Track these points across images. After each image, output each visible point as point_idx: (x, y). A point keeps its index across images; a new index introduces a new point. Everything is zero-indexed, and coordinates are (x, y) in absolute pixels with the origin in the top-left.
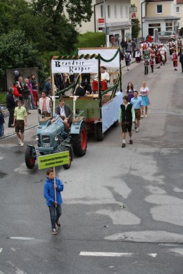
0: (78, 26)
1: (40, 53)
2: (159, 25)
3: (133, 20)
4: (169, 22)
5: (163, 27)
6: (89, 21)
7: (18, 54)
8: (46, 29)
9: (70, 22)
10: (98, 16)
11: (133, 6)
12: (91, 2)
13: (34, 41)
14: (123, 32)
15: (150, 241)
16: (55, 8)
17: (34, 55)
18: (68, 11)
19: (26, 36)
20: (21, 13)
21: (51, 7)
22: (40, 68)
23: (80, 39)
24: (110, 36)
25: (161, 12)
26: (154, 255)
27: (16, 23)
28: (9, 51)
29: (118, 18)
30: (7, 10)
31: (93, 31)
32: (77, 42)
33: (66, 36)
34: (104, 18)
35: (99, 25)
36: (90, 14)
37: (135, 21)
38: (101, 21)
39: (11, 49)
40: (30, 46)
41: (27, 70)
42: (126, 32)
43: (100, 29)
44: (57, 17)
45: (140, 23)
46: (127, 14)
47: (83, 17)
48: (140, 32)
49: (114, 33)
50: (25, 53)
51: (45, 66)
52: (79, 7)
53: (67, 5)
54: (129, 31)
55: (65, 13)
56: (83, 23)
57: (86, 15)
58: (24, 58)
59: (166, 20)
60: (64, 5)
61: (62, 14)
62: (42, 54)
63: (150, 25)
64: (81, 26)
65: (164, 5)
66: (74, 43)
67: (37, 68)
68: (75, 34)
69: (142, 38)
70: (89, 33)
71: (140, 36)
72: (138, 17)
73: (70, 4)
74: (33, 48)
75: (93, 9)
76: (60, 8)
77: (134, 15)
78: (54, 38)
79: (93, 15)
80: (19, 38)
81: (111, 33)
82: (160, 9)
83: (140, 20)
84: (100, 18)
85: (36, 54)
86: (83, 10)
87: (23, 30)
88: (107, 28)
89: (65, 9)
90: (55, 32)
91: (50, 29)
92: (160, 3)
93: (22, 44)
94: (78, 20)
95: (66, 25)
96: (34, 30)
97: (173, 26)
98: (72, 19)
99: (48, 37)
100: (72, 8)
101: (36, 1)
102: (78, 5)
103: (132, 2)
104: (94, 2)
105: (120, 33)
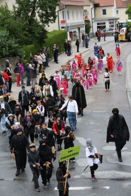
0: (47, 26)
1: (20, 46)
2: (105, 23)
3: (86, 21)
4: (111, 21)
5: (108, 25)
6: (55, 22)
7: (5, 47)
8: (24, 29)
9: (41, 24)
10: (61, 19)
11: (86, 11)
12: (55, 9)
13: (16, 38)
14: (79, 29)
15: (105, 178)
16: (30, 14)
17: (16, 48)
18: (39, 16)
19: (10, 35)
20: (5, 18)
21: (27, 14)
22: (21, 57)
23: (48, 35)
24: (70, 33)
25: (105, 14)
26: (108, 188)
29: (75, 19)
31: (58, 29)
32: (46, 37)
33: (39, 34)
34: (65, 20)
35: (61, 25)
36: (55, 17)
37: (87, 21)
38: (63, 22)
40: (13, 42)
41: (12, 59)
42: (81, 29)
43: (63, 28)
44: (32, 21)
45: (91, 23)
46: (81, 16)
47: (50, 20)
48: (91, 29)
49: (73, 31)
50: (10, 47)
51: (24, 56)
52: (47, 13)
53: (38, 11)
54: (83, 29)
55: (37, 18)
56: (50, 24)
57: (52, 18)
58: (9, 50)
59: (109, 20)
60: (36, 11)
61: (35, 18)
62: (22, 47)
63: (98, 24)
64: (49, 26)
65: (108, 9)
66: (44, 38)
67: (18, 57)
68: (45, 32)
69: (93, 33)
70: (55, 31)
71: (91, 32)
72: (90, 18)
73: (41, 11)
74: (15, 43)
75: (57, 14)
76: (33, 14)
77: (86, 17)
78: (30, 35)
79: (57, 18)
80: (5, 37)
81: (70, 31)
82: (104, 12)
83: (91, 20)
84: (62, 20)
85: (18, 47)
86: (49, 16)
87: (7, 30)
88: (68, 27)
89: (37, 14)
90: (30, 31)
91: (27, 29)
92: (104, 8)
93: (7, 40)
94: (47, 22)
95: (38, 26)
96: (15, 30)
97: (114, 24)
98: (42, 21)
99: (26, 35)
100: (42, 14)
101: (16, 10)
102: (46, 11)
103: (85, 8)
104: (57, 9)
105: (77, 30)
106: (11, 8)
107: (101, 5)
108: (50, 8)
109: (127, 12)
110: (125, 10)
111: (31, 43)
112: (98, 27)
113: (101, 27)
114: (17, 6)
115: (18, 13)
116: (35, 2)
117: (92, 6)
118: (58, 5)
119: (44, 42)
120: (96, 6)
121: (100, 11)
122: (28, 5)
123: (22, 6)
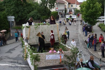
0: (51, 10)
3: (65, 9)
5: (73, 10)
7: (36, 16)
9: (49, 9)
10: (56, 7)
11: (65, 5)
12: (54, 4)
14: (63, 11)
16: (45, 5)
17: (40, 17)
18: (49, 6)
19: (38, 12)
20: (37, 6)
22: (41, 20)
23: (51, 13)
24: (59, 12)
27: (36, 8)
28: (33, 15)
29: (61, 8)
30: (33, 5)
32: (51, 14)
33: (48, 12)
36: (54, 7)
38: (57, 8)
39: (34, 15)
40: (39, 14)
41: (38, 21)
43: (57, 10)
44: (46, 7)
49: (60, 12)
50: (38, 16)
52: (52, 5)
53: (48, 4)
54: (64, 11)
55: (48, 6)
56: (52, 9)
57: (53, 7)
59: (74, 9)
62: (42, 17)
65: (73, 5)
67: (40, 20)
68: (50, 12)
70: (54, 11)
71: (67, 12)
72: (67, 8)
74: (40, 15)
75: (55, 5)
76: (47, 5)
77: (65, 7)
78: (45, 12)
80: (36, 12)
82: (72, 6)
86: (52, 6)
87: (37, 10)
89: (48, 5)
90: (45, 11)
92: (72, 5)
93: (37, 14)
94: (51, 8)
96: (40, 10)
98: (49, 8)
99: (44, 12)
100: (50, 5)
101: (41, 3)
102: (51, 4)
103: (65, 4)
104: (55, 4)
105: (62, 12)
106: (39, 3)
107: (71, 3)
108: (53, 3)
109: (80, 6)
110: (79, 5)
111: (45, 15)
112: (69, 11)
113: (70, 11)
114: (41, 2)
115: (41, 4)
116: (47, 1)
117: (68, 3)
118: (56, 2)
119: (50, 15)
120: (69, 4)
121: (70, 5)
122: (45, 2)
123: (43, 2)
